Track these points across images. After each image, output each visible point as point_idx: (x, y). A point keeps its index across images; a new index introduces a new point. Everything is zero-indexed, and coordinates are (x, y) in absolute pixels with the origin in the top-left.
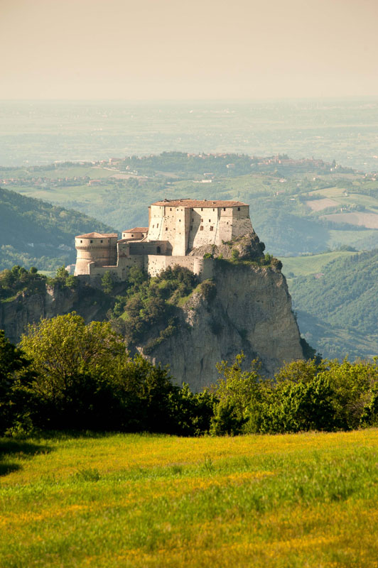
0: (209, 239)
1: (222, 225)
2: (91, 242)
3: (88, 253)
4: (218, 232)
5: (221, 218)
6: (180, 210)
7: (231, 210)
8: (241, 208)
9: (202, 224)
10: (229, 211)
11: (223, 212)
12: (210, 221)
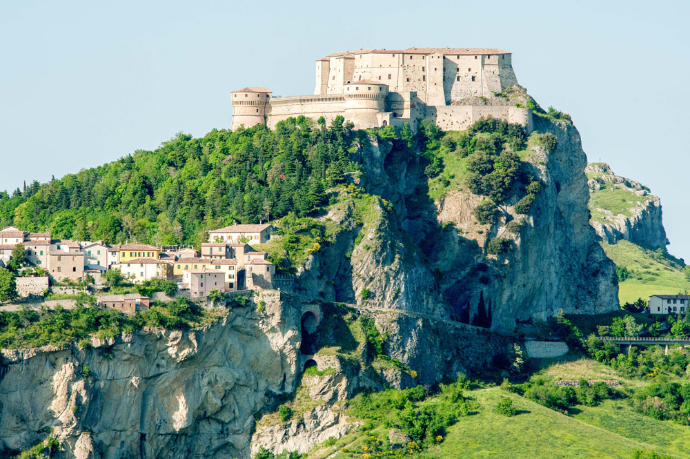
0: (473, 90)
1: (488, 75)
2: (381, 89)
3: (375, 102)
4: (484, 82)
5: (485, 66)
6: (435, 58)
7: (497, 57)
8: (505, 56)
9: (460, 73)
10: (495, 59)
11: (487, 61)
12: (470, 70)
